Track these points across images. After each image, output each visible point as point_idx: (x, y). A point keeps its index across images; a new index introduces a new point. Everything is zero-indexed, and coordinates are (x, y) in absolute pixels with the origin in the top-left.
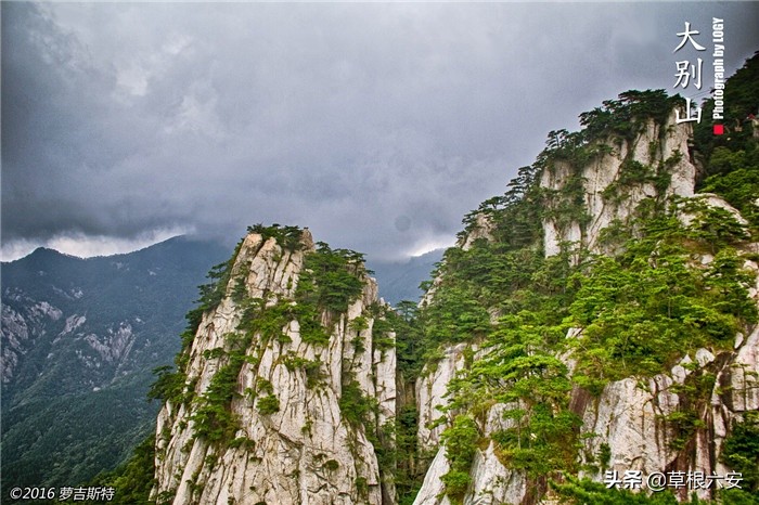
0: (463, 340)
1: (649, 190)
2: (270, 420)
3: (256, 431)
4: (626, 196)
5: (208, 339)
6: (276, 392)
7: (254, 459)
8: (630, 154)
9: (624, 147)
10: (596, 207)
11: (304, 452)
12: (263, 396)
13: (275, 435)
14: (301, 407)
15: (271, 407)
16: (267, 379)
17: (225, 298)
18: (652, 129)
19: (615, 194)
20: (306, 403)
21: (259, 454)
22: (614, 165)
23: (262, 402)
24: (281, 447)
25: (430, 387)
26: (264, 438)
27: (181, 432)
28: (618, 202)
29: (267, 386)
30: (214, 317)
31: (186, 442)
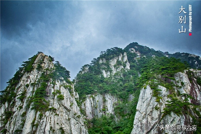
0: (90, 94)
1: (122, 67)
2: (61, 102)
3: (56, 106)
4: (118, 67)
5: (27, 81)
6: (62, 94)
7: (56, 114)
8: (118, 59)
9: (117, 57)
10: (113, 69)
11: (71, 113)
12: (58, 95)
13: (63, 107)
14: (69, 99)
15: (61, 98)
16: (58, 89)
17: (34, 69)
18: (122, 55)
19: (116, 67)
20: (70, 98)
21: (58, 113)
22: (116, 61)
23: (58, 97)
24: (64, 111)
25: (85, 104)
26: (59, 108)
27: (20, 110)
28: (117, 68)
29: (59, 92)
30: (29, 74)
31: (22, 113)
